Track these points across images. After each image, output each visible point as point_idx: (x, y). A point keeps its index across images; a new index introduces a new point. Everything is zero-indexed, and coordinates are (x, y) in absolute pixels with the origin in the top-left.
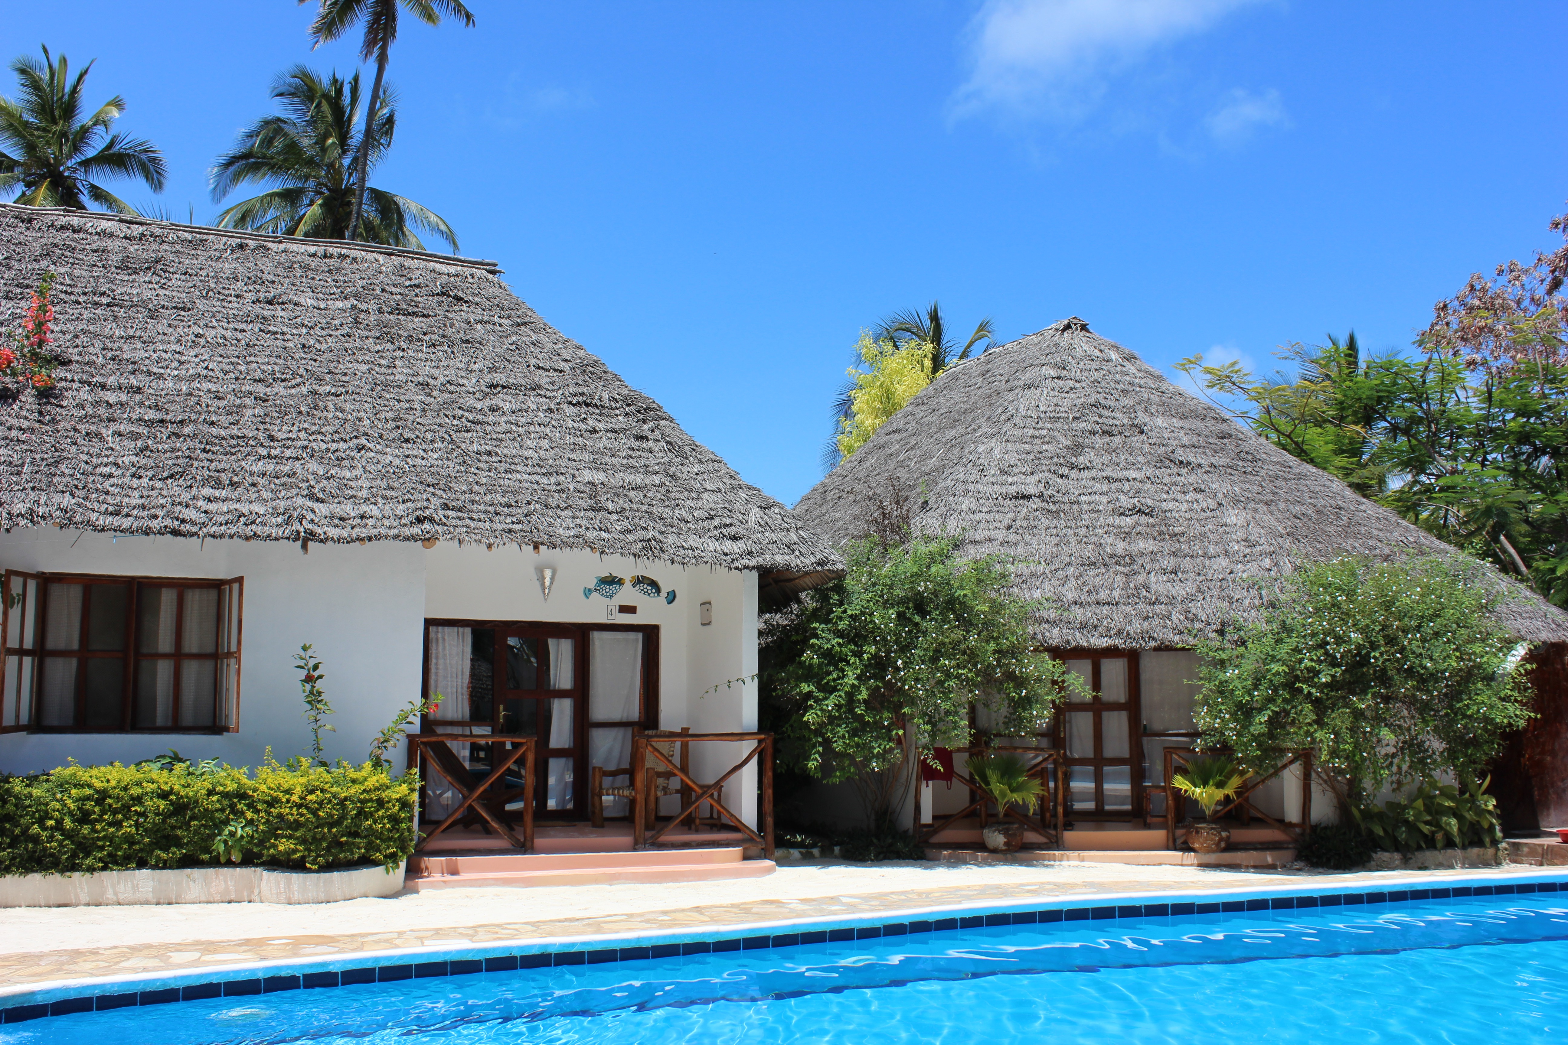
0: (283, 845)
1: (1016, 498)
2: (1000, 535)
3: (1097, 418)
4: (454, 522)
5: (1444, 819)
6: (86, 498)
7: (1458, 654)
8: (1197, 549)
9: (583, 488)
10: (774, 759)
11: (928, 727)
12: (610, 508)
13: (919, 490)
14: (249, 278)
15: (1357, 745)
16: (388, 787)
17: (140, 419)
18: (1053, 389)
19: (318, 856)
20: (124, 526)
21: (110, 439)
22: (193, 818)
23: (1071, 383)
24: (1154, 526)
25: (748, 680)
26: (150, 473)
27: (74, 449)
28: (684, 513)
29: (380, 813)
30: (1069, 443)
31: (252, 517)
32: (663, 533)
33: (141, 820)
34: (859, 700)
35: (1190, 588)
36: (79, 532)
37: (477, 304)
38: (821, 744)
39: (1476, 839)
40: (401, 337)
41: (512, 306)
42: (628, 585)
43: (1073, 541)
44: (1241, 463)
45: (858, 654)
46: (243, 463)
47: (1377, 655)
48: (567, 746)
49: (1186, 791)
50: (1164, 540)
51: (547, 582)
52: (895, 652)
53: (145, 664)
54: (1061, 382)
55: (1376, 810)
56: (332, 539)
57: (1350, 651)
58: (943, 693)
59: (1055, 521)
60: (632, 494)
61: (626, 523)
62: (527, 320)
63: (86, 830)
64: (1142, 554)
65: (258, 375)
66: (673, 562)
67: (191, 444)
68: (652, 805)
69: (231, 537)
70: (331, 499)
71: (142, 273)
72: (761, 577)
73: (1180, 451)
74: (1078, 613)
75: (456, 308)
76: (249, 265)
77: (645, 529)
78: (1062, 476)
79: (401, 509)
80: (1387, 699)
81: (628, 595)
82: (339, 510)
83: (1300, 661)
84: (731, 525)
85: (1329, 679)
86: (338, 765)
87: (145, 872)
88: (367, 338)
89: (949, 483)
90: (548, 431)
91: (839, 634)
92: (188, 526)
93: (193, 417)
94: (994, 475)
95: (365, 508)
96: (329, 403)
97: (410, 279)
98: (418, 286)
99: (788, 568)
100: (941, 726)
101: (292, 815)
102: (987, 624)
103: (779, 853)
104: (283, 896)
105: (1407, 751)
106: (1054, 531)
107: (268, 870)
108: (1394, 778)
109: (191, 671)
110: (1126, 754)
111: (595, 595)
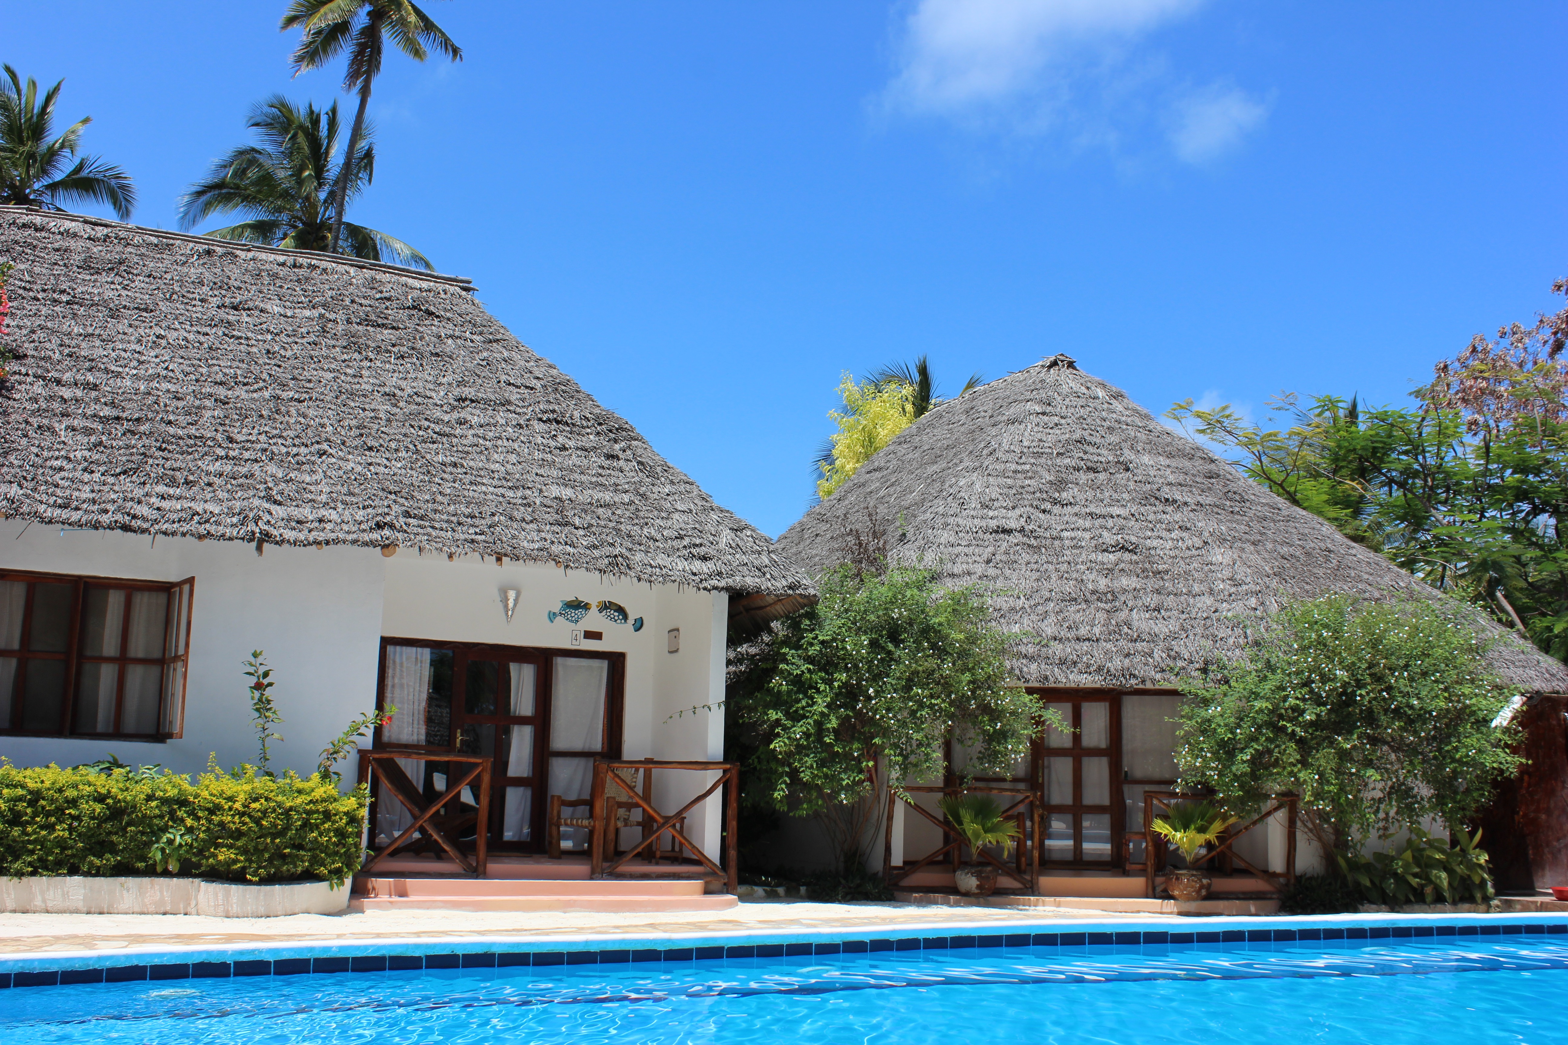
0: (224, 855)
1: (997, 532)
2: (979, 569)
3: (1081, 455)
4: (416, 530)
5: (1435, 872)
6: (34, 490)
7: (1446, 695)
8: (1182, 587)
9: (549, 503)
10: (740, 790)
11: (900, 759)
12: (577, 523)
13: (898, 524)
14: (215, 283)
15: (1342, 789)
16: (335, 800)
17: (95, 416)
18: (1038, 425)
19: (260, 867)
20: (73, 519)
21: (63, 433)
22: (129, 824)
23: (1056, 419)
24: (1137, 563)
25: (714, 707)
26: (102, 469)
27: (24, 441)
28: (653, 532)
29: (326, 826)
30: (1052, 478)
31: (206, 516)
32: (630, 550)
33: (76, 824)
34: (828, 729)
35: (1173, 626)
36: (25, 523)
37: (449, 319)
38: (788, 774)
39: (1467, 895)
40: (368, 347)
41: (485, 323)
42: (594, 610)
43: (1054, 577)
44: (1228, 503)
45: (829, 682)
46: (200, 463)
47: (1363, 692)
48: (525, 775)
49: (1166, 836)
50: (1147, 577)
51: (511, 603)
52: (866, 680)
53: (88, 667)
54: (1046, 418)
55: (1363, 861)
56: (289, 541)
57: (1335, 689)
58: (915, 723)
59: (1036, 556)
60: (600, 511)
61: (592, 539)
62: (499, 337)
63: (16, 832)
64: (1125, 591)
65: (219, 377)
66: (639, 580)
67: (147, 442)
68: (611, 835)
69: (184, 534)
70: (289, 502)
71: (104, 274)
72: (731, 599)
73: (1166, 489)
74: (1057, 649)
75: (426, 322)
76: (216, 270)
77: (612, 545)
78: (1044, 511)
79: (360, 515)
80: (1374, 741)
81: (594, 620)
82: (296, 513)
83: (1285, 699)
84: (701, 545)
85: (1314, 717)
86: (285, 776)
87: (77, 879)
88: (334, 347)
89: (928, 516)
90: (516, 446)
91: (809, 660)
92: (139, 522)
93: (150, 415)
94: (974, 509)
95: (323, 512)
96: (292, 409)
97: (381, 292)
98: (389, 299)
99: (758, 591)
100: (913, 759)
101: (234, 823)
102: (963, 654)
103: (742, 889)
104: (221, 908)
105: (1394, 796)
106: (1035, 566)
107: (207, 881)
108: (1381, 824)
109: (136, 676)
110: (1106, 802)
111: (560, 619)
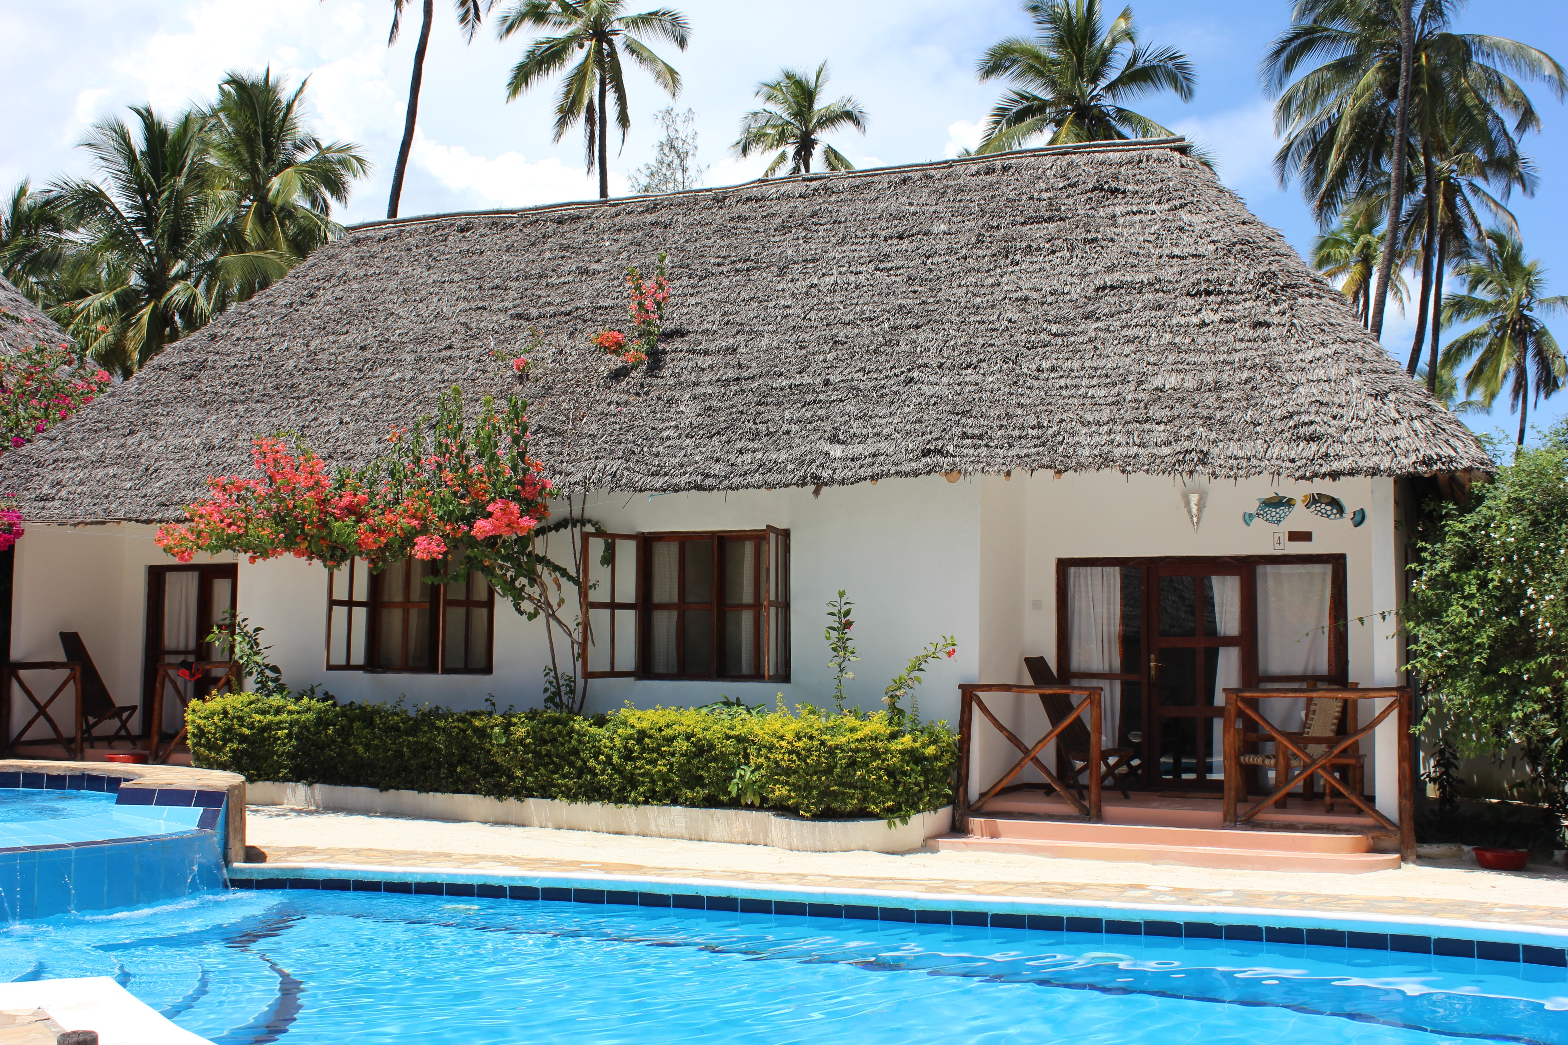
0: (780, 791)
6: (638, 462)
14: (891, 215)
17: (719, 380)
19: (811, 804)
20: (658, 485)
22: (711, 760)
29: (875, 764)
31: (770, 466)
42: (1299, 506)
45: (1485, 582)
51: (1194, 509)
53: (730, 615)
56: (838, 481)
63: (629, 766)
69: (746, 487)
75: (1105, 202)
79: (916, 443)
81: (1300, 518)
82: (855, 450)
87: (679, 809)
92: (711, 480)
95: (881, 446)
101: (785, 761)
111: (1257, 521)
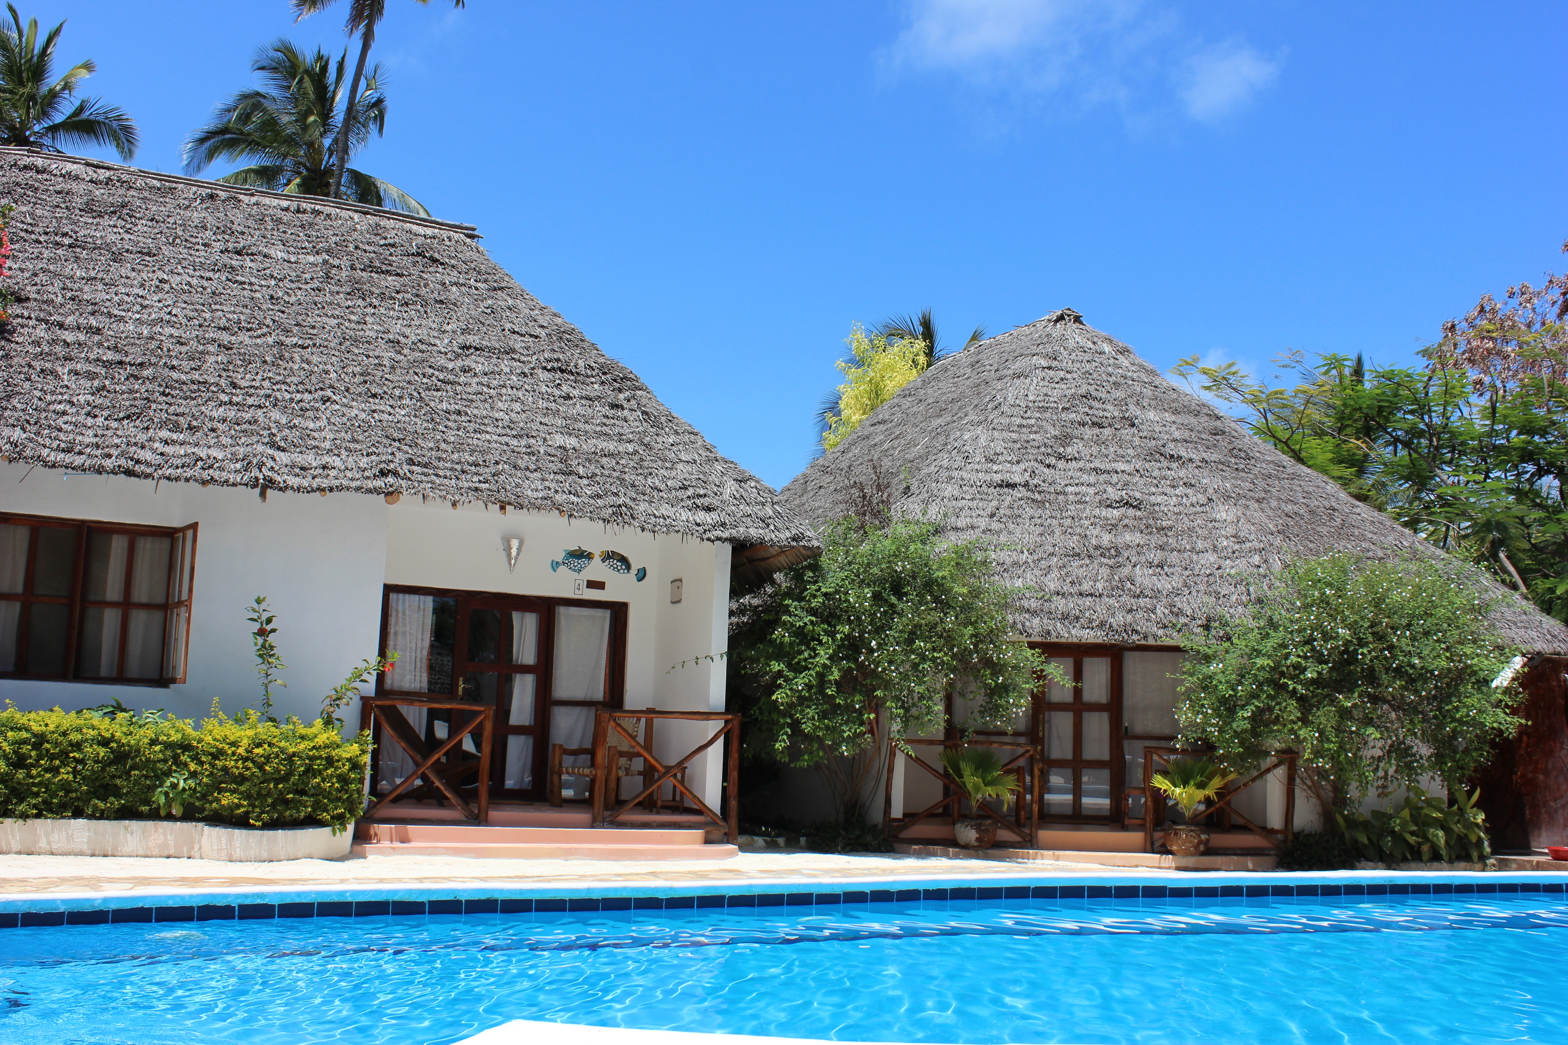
0: (227, 799)
1: (1001, 486)
2: (983, 523)
3: (1087, 410)
4: (419, 478)
5: (1432, 830)
6: (37, 433)
7: (1448, 654)
8: (1185, 543)
9: (553, 452)
10: (742, 741)
11: (901, 711)
12: (581, 473)
13: (902, 477)
14: (218, 228)
15: (1342, 747)
16: (338, 746)
17: (98, 360)
18: (1043, 379)
19: (263, 812)
20: (76, 464)
21: (65, 377)
22: (133, 768)
23: (1062, 374)
24: (1141, 519)
25: (717, 658)
26: (106, 413)
27: (27, 385)
28: (657, 482)
29: (329, 771)
30: (1057, 433)
31: (210, 462)
32: (634, 500)
33: (80, 767)
34: (830, 681)
35: (1176, 582)
36: (28, 467)
37: (453, 267)
38: (789, 726)
39: (1463, 853)
40: (372, 293)
41: (489, 271)
42: (597, 559)
43: (1058, 531)
44: (1233, 460)
45: (832, 634)
46: (203, 408)
47: (1365, 651)
48: (527, 724)
49: (1165, 791)
50: (1151, 533)
51: (514, 552)
52: (869, 633)
53: (91, 612)
54: (1051, 373)
55: (1361, 819)
56: (292, 488)
57: (1337, 647)
58: (917, 676)
59: (1040, 511)
60: (604, 460)
61: (596, 488)
62: (504, 284)
63: (21, 774)
64: (1128, 547)
65: (223, 323)
66: (643, 530)
67: (150, 387)
68: (613, 785)
69: (187, 480)
70: (293, 449)
71: (107, 217)
72: (734, 551)
73: (1171, 445)
74: (1060, 604)
75: (430, 269)
76: (219, 215)
77: (616, 494)
78: (1049, 466)
79: (364, 462)
80: (1375, 699)
81: (597, 570)
82: (300, 459)
83: (1287, 656)
84: (705, 495)
85: (1315, 675)
86: (288, 721)
87: (81, 822)
88: (338, 293)
89: (932, 469)
90: (520, 394)
91: (812, 612)
92: (142, 467)
93: (154, 360)
94: (979, 463)
95: (327, 459)
96: (295, 355)
97: (385, 238)
98: (393, 246)
99: (762, 543)
100: (914, 712)
101: (237, 768)
102: (966, 608)
103: (742, 839)
104: (224, 852)
105: (1394, 755)
106: (1039, 521)
107: (210, 825)
108: (1380, 783)
109: (139, 620)
110: (1106, 756)
111: (562, 569)
